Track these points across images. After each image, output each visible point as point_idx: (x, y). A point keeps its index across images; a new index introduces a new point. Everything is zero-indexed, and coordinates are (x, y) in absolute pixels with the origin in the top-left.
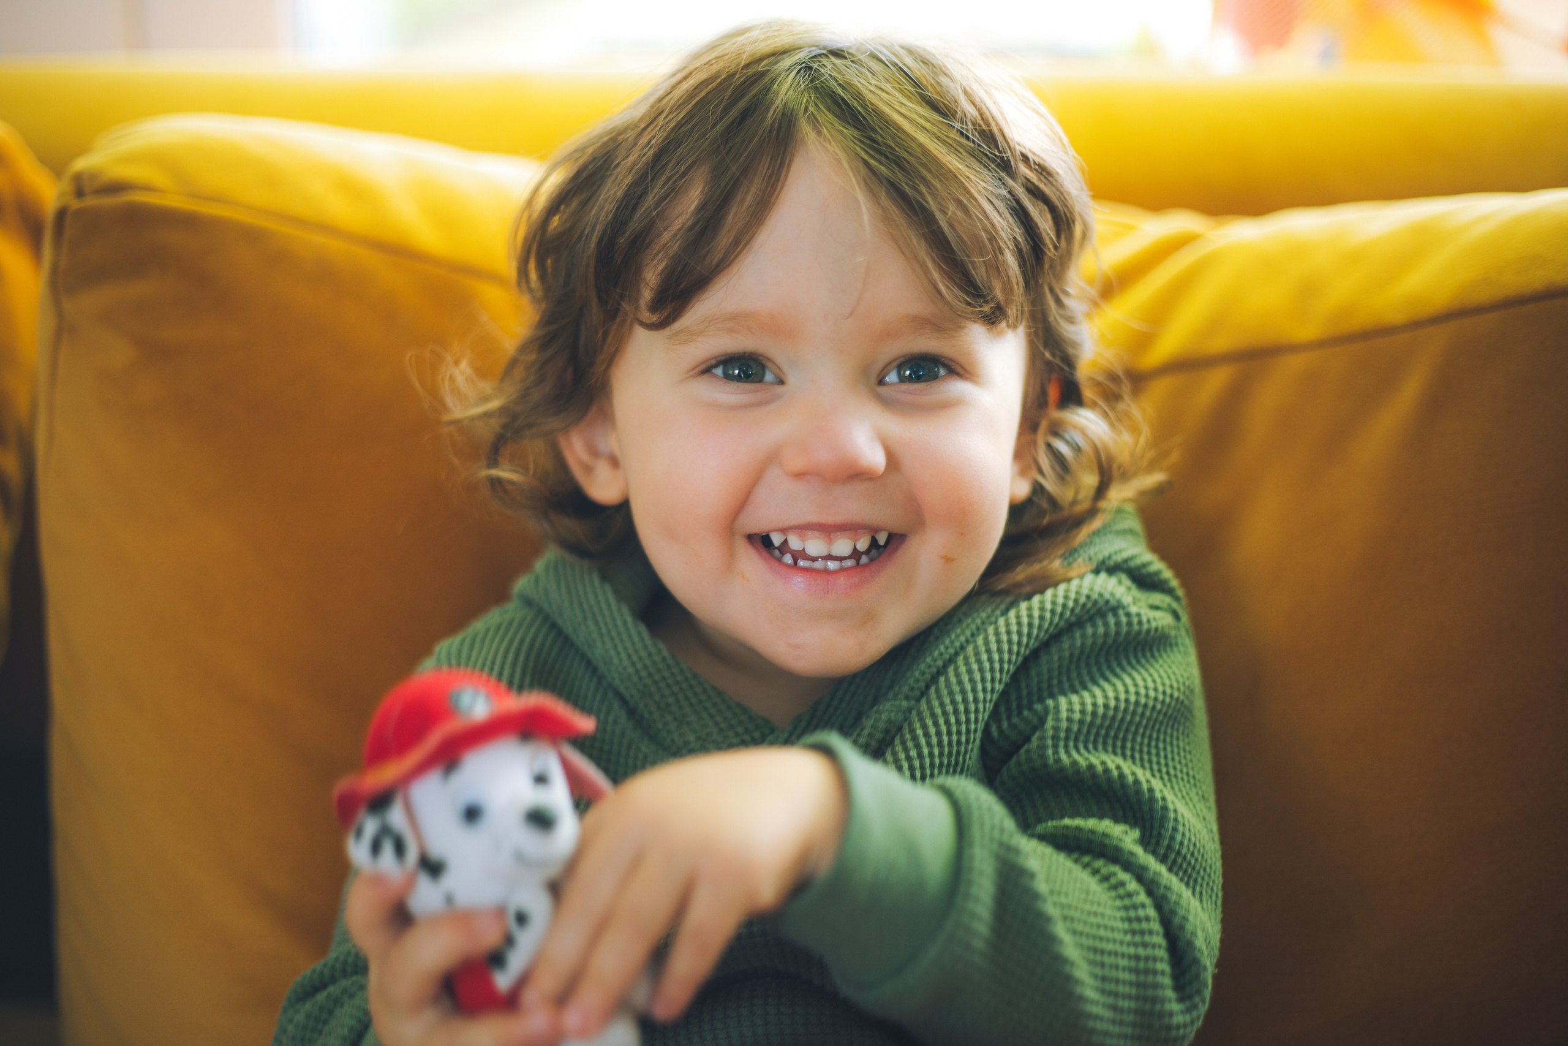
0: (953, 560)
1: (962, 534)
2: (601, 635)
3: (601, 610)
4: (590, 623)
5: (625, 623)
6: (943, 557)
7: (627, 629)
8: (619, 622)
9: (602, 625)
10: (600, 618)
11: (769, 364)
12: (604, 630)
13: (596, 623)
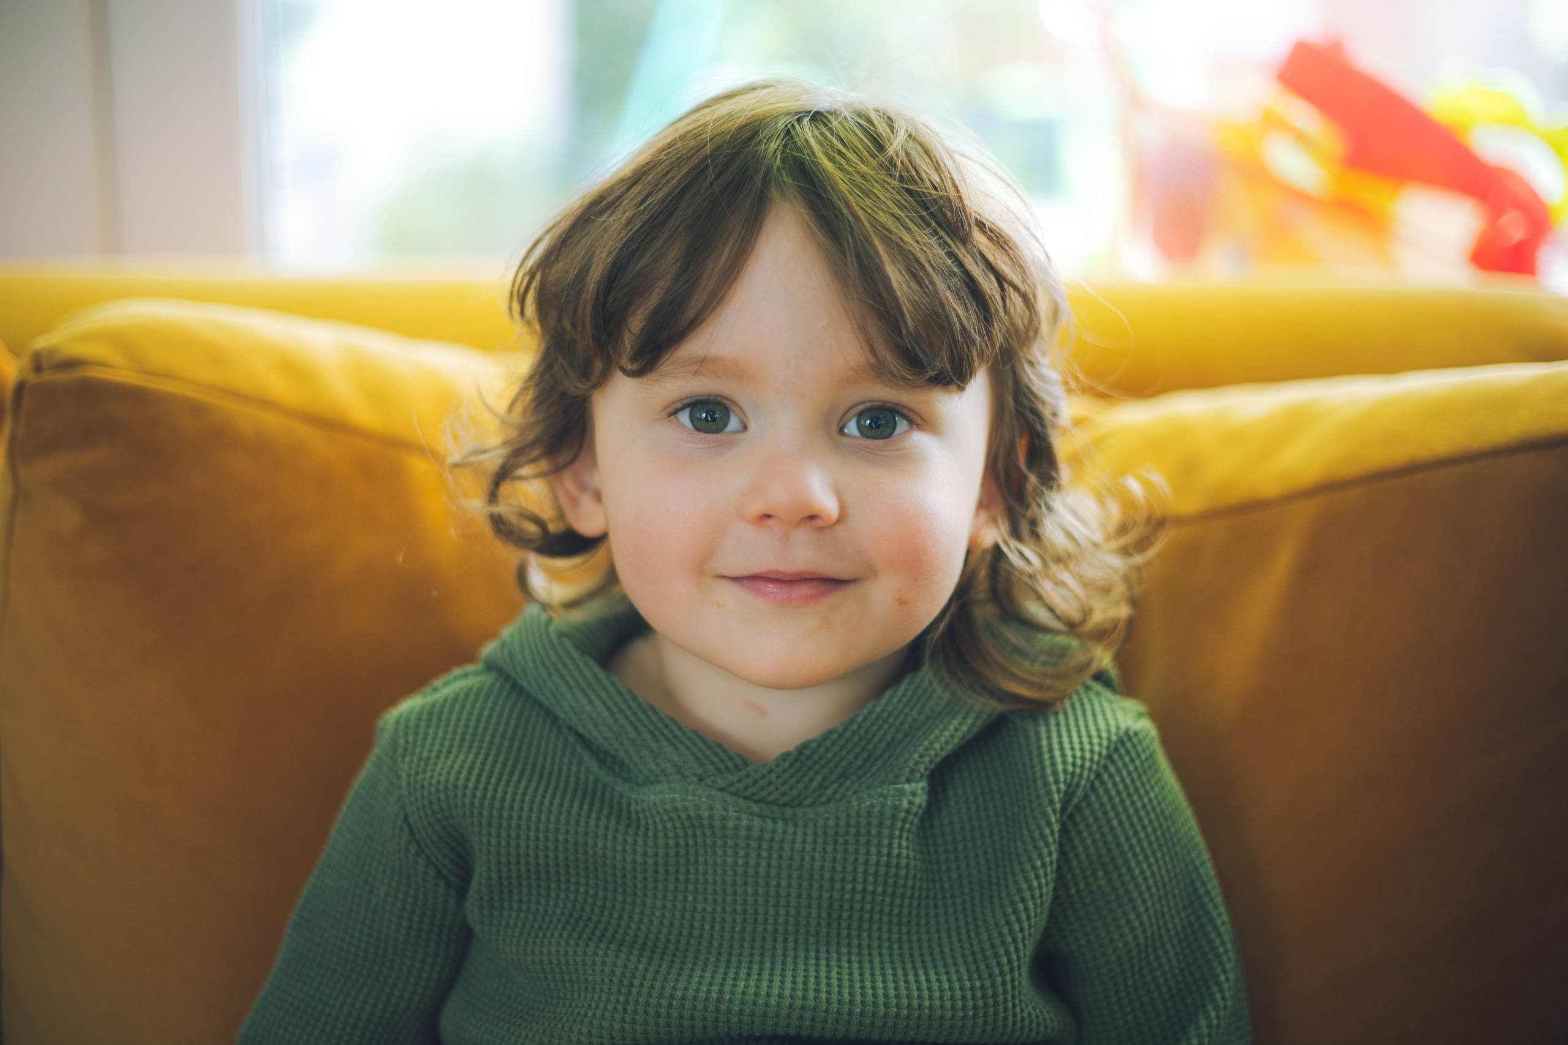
0: (907, 603)
1: (916, 580)
2: (570, 688)
3: (565, 665)
4: (556, 678)
5: (595, 675)
6: (897, 600)
7: (599, 681)
8: (588, 675)
9: (569, 678)
10: (565, 673)
11: (734, 408)
12: (572, 683)
13: (562, 677)
